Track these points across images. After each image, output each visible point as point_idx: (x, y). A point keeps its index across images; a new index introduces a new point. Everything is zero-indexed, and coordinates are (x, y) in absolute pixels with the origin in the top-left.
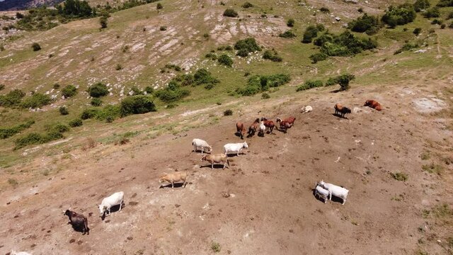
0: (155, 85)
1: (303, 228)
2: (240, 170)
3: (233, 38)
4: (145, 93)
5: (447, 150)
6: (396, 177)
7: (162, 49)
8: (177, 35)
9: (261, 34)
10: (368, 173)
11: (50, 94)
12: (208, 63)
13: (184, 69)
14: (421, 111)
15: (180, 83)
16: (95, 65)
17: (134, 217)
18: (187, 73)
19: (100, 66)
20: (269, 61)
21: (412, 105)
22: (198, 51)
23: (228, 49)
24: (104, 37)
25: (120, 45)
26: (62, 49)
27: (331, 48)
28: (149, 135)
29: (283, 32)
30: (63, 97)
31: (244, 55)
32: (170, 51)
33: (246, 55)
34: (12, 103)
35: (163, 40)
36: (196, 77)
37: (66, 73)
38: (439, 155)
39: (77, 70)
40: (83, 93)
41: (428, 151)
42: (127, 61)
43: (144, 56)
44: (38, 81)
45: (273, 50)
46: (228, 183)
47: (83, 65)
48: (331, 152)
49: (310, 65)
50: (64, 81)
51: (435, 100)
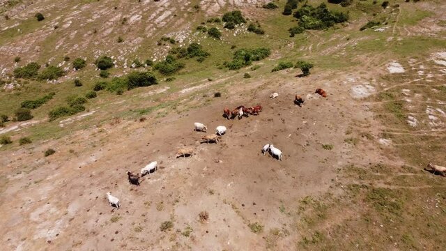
0: (154, 57)
1: (262, 180)
2: (225, 144)
3: (222, 10)
4: (146, 65)
5: (365, 127)
6: (326, 147)
7: (157, 21)
8: (170, 7)
9: (247, 5)
10: (307, 145)
11: (63, 67)
12: (199, 36)
13: (178, 42)
14: (355, 97)
15: (175, 56)
16: (98, 36)
17: (164, 176)
18: (181, 46)
19: (103, 38)
20: (253, 34)
21: (350, 91)
22: (190, 23)
23: (217, 21)
24: (103, 8)
25: (119, 16)
26: (66, 20)
27: (308, 21)
28: (159, 113)
29: (267, 3)
30: (75, 69)
31: (231, 27)
32: (164, 23)
33: (233, 27)
34: (31, 75)
35: (158, 12)
36: (190, 50)
37: (73, 45)
38: (358, 131)
39: (83, 42)
40: (91, 65)
41: (352, 128)
42: (127, 33)
43: (141, 28)
44: (49, 53)
45: (257, 22)
46: (218, 153)
47: (87, 37)
48: (285, 131)
49: (289, 38)
50: (72, 53)
51: (368, 86)
